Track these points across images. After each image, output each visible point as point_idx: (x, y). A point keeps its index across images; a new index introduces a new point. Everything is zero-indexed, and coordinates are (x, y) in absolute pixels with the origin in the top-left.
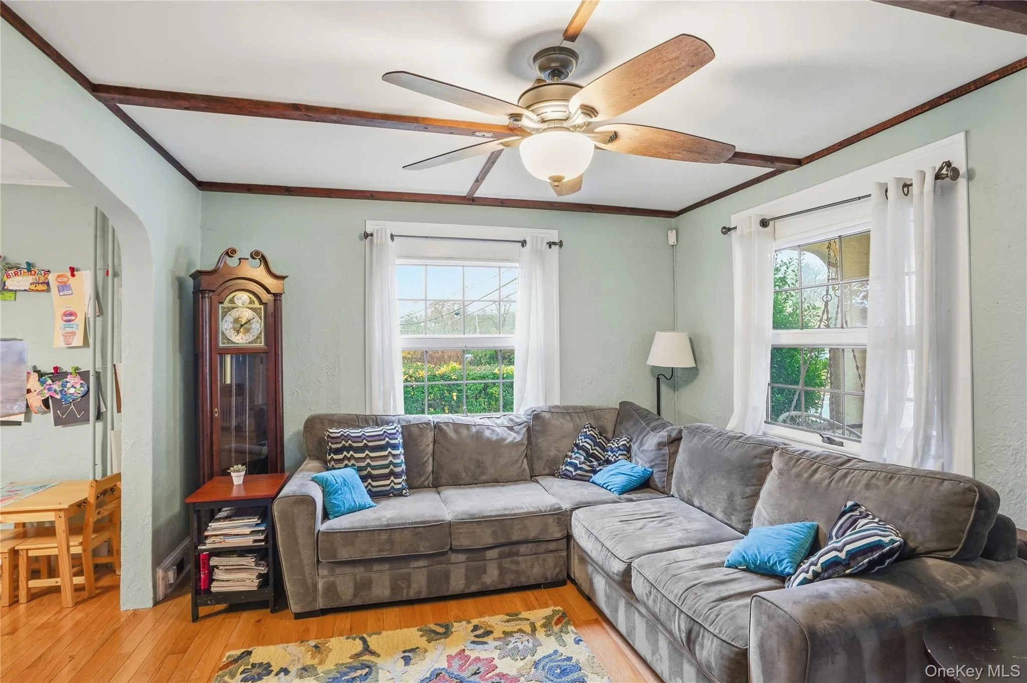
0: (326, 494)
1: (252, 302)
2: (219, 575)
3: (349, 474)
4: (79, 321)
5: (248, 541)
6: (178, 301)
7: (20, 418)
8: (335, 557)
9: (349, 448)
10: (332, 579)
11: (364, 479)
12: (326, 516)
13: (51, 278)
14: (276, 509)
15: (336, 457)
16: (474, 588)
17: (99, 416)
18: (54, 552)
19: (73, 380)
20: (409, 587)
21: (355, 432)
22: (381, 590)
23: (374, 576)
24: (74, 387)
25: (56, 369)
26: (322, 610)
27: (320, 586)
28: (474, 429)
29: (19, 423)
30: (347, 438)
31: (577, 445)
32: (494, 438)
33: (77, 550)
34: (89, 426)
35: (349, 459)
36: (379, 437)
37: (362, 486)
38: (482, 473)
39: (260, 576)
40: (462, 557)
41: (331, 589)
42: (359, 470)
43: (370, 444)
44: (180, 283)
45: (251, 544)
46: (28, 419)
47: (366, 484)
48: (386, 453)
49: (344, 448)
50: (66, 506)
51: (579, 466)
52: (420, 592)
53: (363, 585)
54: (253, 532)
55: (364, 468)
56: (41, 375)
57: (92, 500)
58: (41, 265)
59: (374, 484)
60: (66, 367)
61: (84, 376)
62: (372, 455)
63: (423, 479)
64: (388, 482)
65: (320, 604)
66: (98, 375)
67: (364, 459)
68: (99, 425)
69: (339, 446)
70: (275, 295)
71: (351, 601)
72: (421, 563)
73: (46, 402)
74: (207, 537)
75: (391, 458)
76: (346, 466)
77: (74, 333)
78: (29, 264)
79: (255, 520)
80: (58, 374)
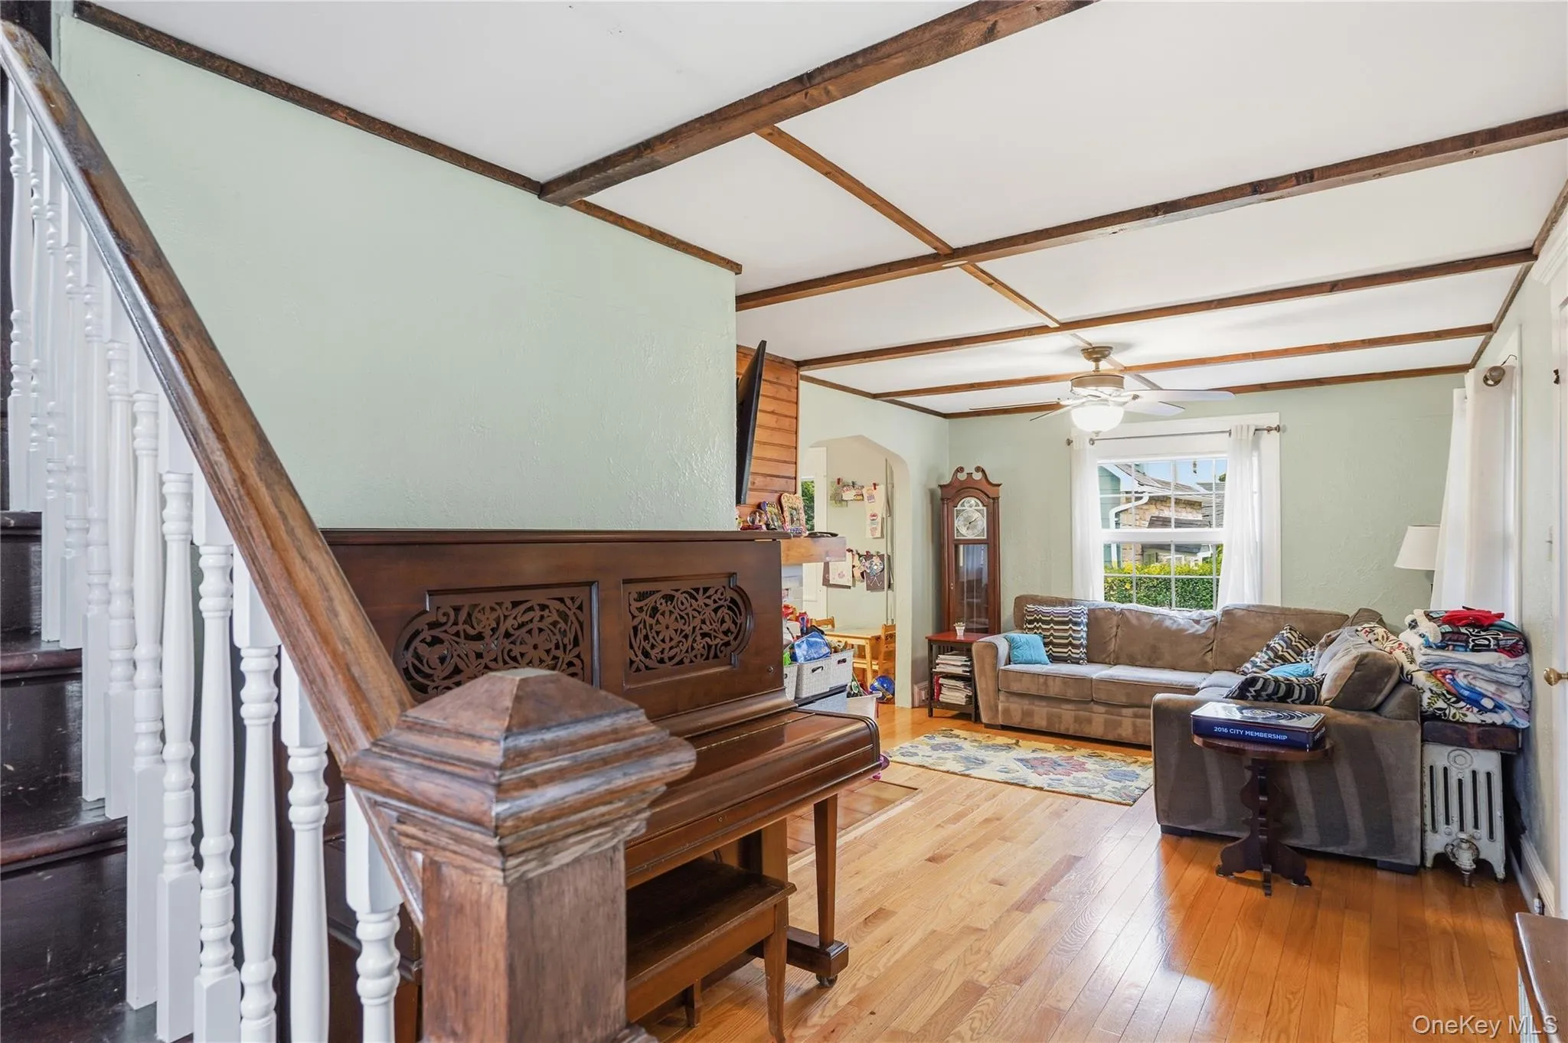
0: (1011, 648)
1: (977, 505)
2: (944, 690)
3: (1035, 639)
4: (879, 519)
5: (959, 671)
6: (929, 506)
7: (850, 584)
8: (1008, 688)
9: (1040, 621)
10: (1007, 704)
11: (1046, 645)
12: (1009, 661)
13: (864, 491)
14: (974, 648)
15: (1029, 626)
16: (1110, 737)
17: (889, 586)
18: (864, 666)
19: (876, 560)
20: (1060, 722)
21: (1045, 609)
22: (1040, 722)
23: (1036, 708)
24: (877, 565)
25: (867, 552)
26: (1002, 726)
27: (1000, 708)
28: (1156, 618)
29: (850, 587)
30: (1038, 612)
31: (1268, 646)
32: (1174, 627)
33: (876, 667)
34: (885, 592)
35: (1038, 629)
36: (1065, 615)
37: (1043, 650)
38: (1158, 659)
39: (967, 696)
40: (1102, 709)
41: (1006, 711)
42: (1045, 637)
43: (1055, 619)
44: (932, 493)
45: (961, 673)
46: (854, 585)
47: (1047, 649)
48: (1067, 627)
49: (1036, 620)
50: (869, 637)
51: (1259, 664)
52: (1068, 729)
53: (1027, 714)
54: (962, 665)
55: (1048, 637)
56: (860, 556)
57: (883, 637)
58: (859, 483)
59: (1054, 650)
60: (873, 552)
61: (881, 557)
62: (1056, 627)
63: (1104, 656)
64: (1066, 650)
65: (1000, 721)
66: (889, 557)
67: (1049, 630)
68: (890, 592)
69: (1032, 618)
70: (993, 499)
71: (1020, 723)
72: (1069, 707)
73: (862, 574)
74: (938, 664)
75: (1071, 632)
76: (1035, 633)
77: (876, 529)
78: (853, 483)
79: (965, 658)
80: (868, 556)
